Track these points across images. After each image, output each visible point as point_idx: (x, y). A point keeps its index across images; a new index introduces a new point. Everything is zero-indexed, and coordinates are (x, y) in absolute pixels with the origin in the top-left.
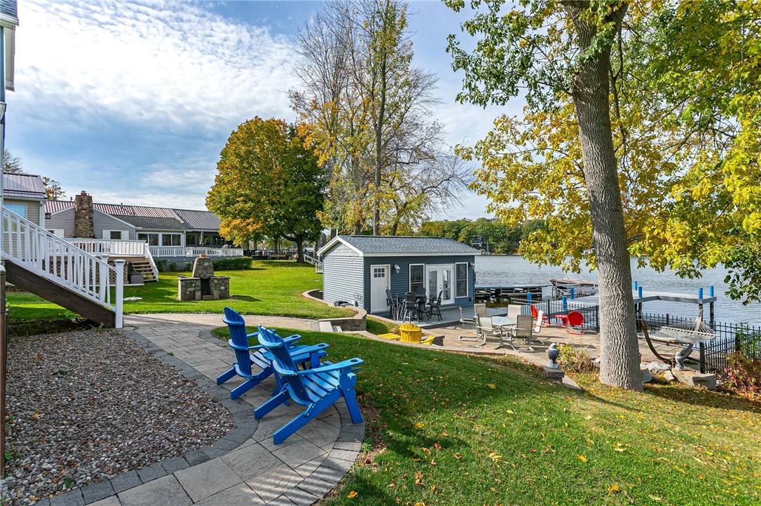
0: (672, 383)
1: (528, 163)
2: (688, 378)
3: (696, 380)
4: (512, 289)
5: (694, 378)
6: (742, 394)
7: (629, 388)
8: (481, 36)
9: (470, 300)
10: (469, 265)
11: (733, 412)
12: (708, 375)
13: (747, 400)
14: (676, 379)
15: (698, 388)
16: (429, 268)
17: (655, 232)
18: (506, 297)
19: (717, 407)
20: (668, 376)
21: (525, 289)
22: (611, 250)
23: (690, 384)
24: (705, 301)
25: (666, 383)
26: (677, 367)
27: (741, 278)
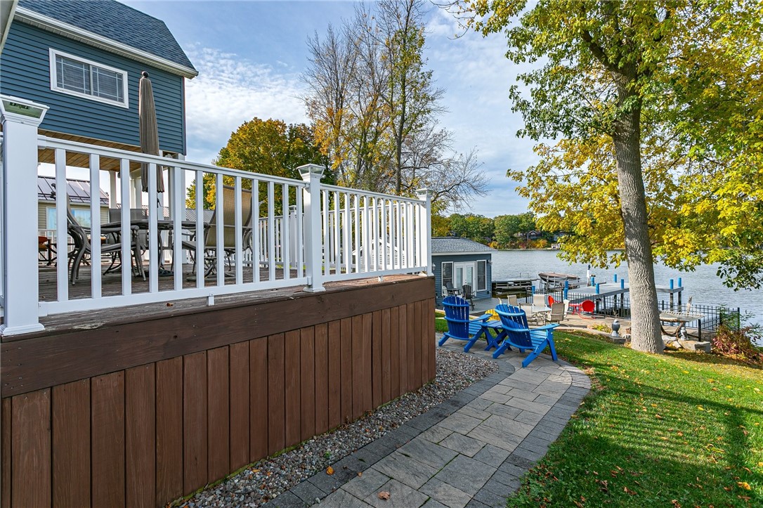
0: (680, 349)
1: (567, 183)
2: (691, 346)
3: (697, 347)
4: (506, 283)
5: (695, 345)
6: (727, 355)
7: (655, 352)
8: (535, 86)
9: (488, 292)
10: (487, 262)
11: (726, 366)
12: (705, 342)
13: (731, 358)
14: (682, 347)
15: (698, 351)
16: (457, 266)
17: (672, 239)
18: (500, 290)
19: (715, 363)
20: (676, 345)
21: (515, 282)
22: (640, 253)
23: (693, 349)
24: (675, 291)
25: (676, 350)
26: (682, 338)
27: (728, 272)
